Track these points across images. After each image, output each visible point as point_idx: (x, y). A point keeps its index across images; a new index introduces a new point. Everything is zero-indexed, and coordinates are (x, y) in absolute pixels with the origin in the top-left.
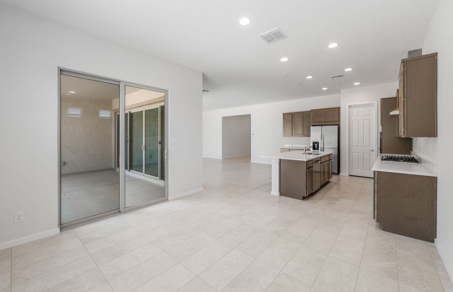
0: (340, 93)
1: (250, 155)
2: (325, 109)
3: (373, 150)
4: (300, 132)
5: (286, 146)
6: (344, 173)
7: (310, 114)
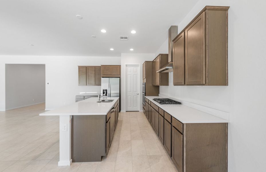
0: (120, 55)
1: (45, 103)
2: (111, 65)
3: (138, 94)
4: (93, 81)
5: (82, 93)
6: (123, 110)
7: (101, 69)
